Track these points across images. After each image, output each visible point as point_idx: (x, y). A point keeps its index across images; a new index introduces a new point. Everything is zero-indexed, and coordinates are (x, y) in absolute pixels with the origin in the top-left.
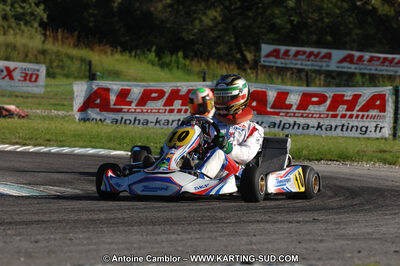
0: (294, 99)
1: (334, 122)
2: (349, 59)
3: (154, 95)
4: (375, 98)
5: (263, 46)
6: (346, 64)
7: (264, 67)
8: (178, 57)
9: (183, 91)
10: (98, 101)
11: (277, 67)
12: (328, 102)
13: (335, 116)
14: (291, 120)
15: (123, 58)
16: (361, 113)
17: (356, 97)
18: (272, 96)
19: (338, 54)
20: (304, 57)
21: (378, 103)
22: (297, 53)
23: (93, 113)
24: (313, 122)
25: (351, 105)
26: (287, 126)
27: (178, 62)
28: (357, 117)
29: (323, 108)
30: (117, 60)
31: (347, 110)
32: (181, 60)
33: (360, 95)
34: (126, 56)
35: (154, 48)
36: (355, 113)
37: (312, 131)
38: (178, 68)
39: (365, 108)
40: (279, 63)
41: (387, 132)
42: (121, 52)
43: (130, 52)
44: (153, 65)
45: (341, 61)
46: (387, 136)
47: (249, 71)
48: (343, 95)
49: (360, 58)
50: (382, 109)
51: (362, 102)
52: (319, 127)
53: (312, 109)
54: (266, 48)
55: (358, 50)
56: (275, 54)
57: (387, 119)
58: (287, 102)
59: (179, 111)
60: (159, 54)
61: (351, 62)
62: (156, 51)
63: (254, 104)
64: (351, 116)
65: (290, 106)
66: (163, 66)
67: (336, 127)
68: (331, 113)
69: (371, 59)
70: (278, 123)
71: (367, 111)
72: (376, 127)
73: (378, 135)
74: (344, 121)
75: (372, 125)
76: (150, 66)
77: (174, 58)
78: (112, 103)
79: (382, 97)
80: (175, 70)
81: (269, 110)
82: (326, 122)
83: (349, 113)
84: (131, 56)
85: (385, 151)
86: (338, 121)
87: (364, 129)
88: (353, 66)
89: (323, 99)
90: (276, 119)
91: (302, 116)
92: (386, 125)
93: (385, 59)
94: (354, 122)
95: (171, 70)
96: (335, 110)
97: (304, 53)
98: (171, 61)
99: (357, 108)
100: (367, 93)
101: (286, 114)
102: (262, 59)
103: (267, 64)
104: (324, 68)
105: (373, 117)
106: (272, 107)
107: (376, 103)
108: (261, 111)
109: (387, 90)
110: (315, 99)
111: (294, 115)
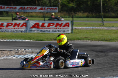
0: (46, 25)
3: (10, 24)
9: (18, 23)
12: (55, 25)
13: (56, 28)
14: (46, 30)
16: (63, 27)
18: (41, 24)
24: (51, 30)
29: (54, 26)
31: (60, 27)
36: (61, 27)
39: (64, 26)
41: (70, 32)
48: (58, 23)
50: (68, 26)
51: (63, 25)
52: (53, 31)
53: (51, 27)
59: (17, 28)
63: (36, 26)
65: (45, 26)
67: (57, 31)
72: (67, 30)
73: (68, 32)
74: (59, 29)
79: (68, 23)
86: (57, 29)
87: (64, 31)
89: (54, 24)
90: (42, 29)
94: (61, 30)
96: (57, 27)
100: (64, 23)
101: (45, 28)
105: (66, 28)
106: (41, 27)
107: (67, 25)
108: (38, 27)
109: (69, 22)
110: (51, 24)
111: (46, 28)
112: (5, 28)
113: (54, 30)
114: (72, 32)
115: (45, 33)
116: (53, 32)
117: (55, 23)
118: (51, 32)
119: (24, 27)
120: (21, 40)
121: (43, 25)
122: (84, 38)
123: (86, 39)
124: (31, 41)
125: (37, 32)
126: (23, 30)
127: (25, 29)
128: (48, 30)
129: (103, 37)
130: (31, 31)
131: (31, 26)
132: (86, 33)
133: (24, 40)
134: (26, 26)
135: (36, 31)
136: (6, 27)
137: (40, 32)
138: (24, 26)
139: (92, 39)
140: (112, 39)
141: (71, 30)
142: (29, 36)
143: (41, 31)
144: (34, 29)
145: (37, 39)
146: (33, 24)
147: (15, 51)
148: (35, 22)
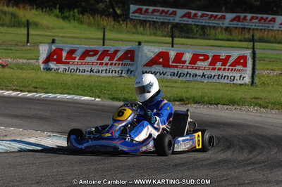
1: (213, 73)
2: (188, 15)
4: (240, 58)
5: (132, 6)
6: (186, 19)
7: (132, 19)
8: (74, 13)
10: (55, 57)
11: (140, 20)
13: (214, 69)
15: (37, 13)
16: (231, 68)
17: (228, 57)
19: (180, 12)
20: (158, 14)
21: (242, 61)
22: (154, 11)
23: (52, 65)
24: (200, 72)
25: (225, 62)
26: (182, 75)
27: (74, 16)
28: (228, 70)
30: (34, 14)
32: (76, 14)
33: (231, 56)
34: (39, 12)
35: (58, 6)
36: (227, 67)
37: (199, 78)
38: (74, 20)
39: (234, 64)
40: (142, 17)
41: (247, 80)
42: (36, 9)
43: (42, 9)
44: (58, 17)
45: (183, 17)
46: (247, 82)
47: (121, 22)
49: (195, 15)
52: (203, 75)
53: (199, 64)
54: (133, 8)
55: (194, 9)
56: (139, 11)
57: (248, 72)
58: (183, 59)
60: (61, 10)
61: (189, 17)
62: (59, 8)
64: (224, 69)
66: (64, 18)
67: (214, 76)
69: (202, 16)
70: (176, 72)
71: (235, 66)
72: (240, 77)
73: (242, 82)
74: (220, 73)
75: (237, 75)
76: (56, 19)
77: (72, 13)
78: (64, 58)
80: (72, 21)
82: (208, 73)
83: (223, 67)
84: (42, 12)
85: (258, 98)
86: (216, 72)
87: (232, 78)
88: (190, 20)
91: (193, 68)
92: (247, 75)
93: (212, 16)
94: (226, 73)
95: (70, 21)
97: (158, 11)
98: (70, 15)
99: (229, 64)
100: (235, 54)
102: (131, 15)
103: (134, 18)
104: (171, 21)
109: (248, 53)
112: (77, 60)
114: (252, 83)
131: (145, 61)
135: (158, 74)
136: (79, 59)
143: (173, 74)
146: (152, 55)
148: (157, 50)
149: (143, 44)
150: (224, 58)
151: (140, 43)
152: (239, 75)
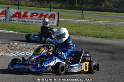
0: (29, 14)
12: (39, 16)
14: (28, 20)
18: (23, 13)
24: (34, 21)
29: (37, 17)
41: (55, 24)
48: (43, 14)
50: (54, 18)
51: (48, 16)
52: (36, 22)
57: (56, 21)
63: (17, 15)
65: (28, 16)
67: (41, 22)
68: (39, 18)
71: (50, 18)
72: (52, 23)
73: (53, 25)
79: (54, 15)
81: (22, 17)
89: (37, 14)
90: (24, 20)
91: (31, 19)
92: (55, 22)
96: (41, 18)
100: (50, 14)
101: (27, 18)
105: (51, 20)
106: (23, 16)
107: (52, 16)
108: (19, 17)
109: (56, 13)
110: (35, 15)
111: (29, 19)
113: (38, 21)
114: (58, 25)
115: (27, 24)
116: (36, 24)
117: (39, 13)
118: (34, 23)
119: (4, 16)
120: (3, 31)
121: (25, 15)
122: (76, 33)
123: (78, 34)
124: (16, 32)
125: (18, 22)
126: (2, 19)
127: (4, 18)
128: (31, 20)
129: (96, 33)
130: (11, 20)
131: (12, 15)
132: (74, 27)
133: (7, 31)
134: (5, 14)
135: (16, 21)
137: (22, 23)
138: (3, 14)
139: (85, 35)
140: (108, 36)
141: (57, 22)
142: (12, 27)
143: (23, 21)
144: (14, 19)
145: (22, 31)
146: (14, 13)
147: (6, 45)
148: (16, 11)
149: (10, 8)
150: (45, 15)
151: (8, 8)
152: (52, 22)
